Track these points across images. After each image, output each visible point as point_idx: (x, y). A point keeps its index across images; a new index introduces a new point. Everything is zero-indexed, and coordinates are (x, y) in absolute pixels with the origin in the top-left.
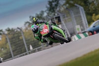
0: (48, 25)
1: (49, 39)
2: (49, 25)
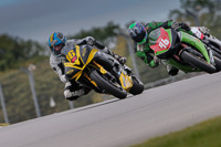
0: (169, 31)
1: (171, 63)
2: (173, 29)
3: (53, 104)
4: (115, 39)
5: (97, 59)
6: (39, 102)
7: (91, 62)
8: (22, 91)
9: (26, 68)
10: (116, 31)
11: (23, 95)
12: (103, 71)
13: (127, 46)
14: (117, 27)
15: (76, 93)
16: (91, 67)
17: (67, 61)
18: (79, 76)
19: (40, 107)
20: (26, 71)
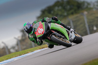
3: (95, 28)
6: (89, 28)
8: (81, 23)
9: (83, 13)
11: (82, 25)
19: (90, 30)
20: (83, 14)
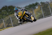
4: (38, 6)
5: (26, 14)
7: (24, 14)
10: (38, 4)
12: (27, 16)
13: (40, 7)
14: (38, 3)
15: (21, 22)
16: (24, 15)
17: (19, 14)
18: (22, 18)
